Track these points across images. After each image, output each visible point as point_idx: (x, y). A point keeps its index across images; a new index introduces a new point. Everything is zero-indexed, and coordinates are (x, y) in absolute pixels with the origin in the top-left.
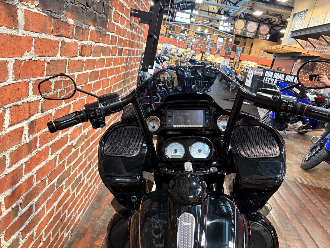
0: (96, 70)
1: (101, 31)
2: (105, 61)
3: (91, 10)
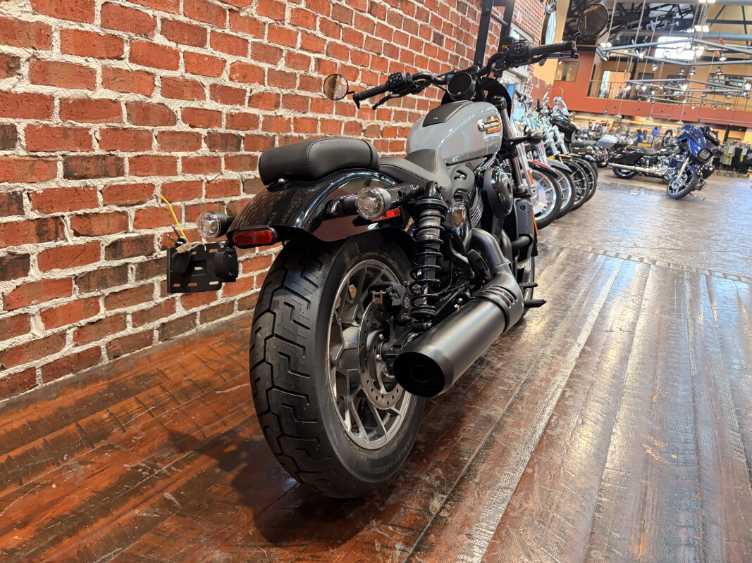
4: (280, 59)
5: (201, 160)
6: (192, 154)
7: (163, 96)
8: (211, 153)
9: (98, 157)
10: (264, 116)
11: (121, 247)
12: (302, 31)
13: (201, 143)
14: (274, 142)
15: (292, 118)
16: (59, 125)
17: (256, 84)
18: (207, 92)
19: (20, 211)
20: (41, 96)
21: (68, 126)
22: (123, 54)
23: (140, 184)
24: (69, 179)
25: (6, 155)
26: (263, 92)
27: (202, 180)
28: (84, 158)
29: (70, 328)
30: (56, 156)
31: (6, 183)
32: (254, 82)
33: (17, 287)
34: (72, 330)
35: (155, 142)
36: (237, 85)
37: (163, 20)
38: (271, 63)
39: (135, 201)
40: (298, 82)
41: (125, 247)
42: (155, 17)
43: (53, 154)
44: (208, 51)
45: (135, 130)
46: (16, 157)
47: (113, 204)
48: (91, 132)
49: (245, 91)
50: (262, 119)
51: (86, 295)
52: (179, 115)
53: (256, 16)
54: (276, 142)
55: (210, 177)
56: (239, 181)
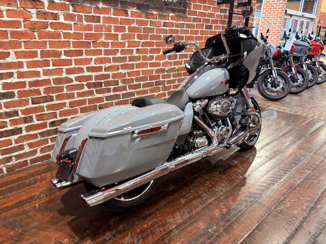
0: (179, 35)
1: (181, 15)
2: (189, 31)
3: (169, 7)
4: (118, 53)
5: (85, 92)
6: (81, 91)
7: (66, 74)
8: (89, 90)
9: (44, 97)
10: (112, 74)
11: (55, 123)
12: (128, 41)
13: (84, 87)
15: (126, 72)
16: (29, 89)
18: (85, 70)
19: (18, 115)
20: (22, 82)
21: (32, 89)
22: (50, 64)
23: (60, 103)
24: (34, 104)
25: (12, 100)
26: (111, 66)
27: (86, 99)
28: (38, 98)
29: (38, 148)
30: (28, 98)
31: (12, 108)
32: (106, 63)
33: (19, 137)
34: (39, 149)
35: (65, 89)
36: (98, 65)
37: (65, 51)
38: (113, 55)
39: (59, 108)
40: (128, 59)
41: (56, 123)
42: (61, 51)
43: (27, 98)
44: (84, 56)
45: (57, 87)
46: (15, 100)
47: (50, 110)
48: (40, 90)
49: (102, 67)
50: (111, 75)
51: (43, 138)
52: (74, 79)
53: (105, 41)
54: (120, 82)
55: (89, 97)
56: (103, 97)
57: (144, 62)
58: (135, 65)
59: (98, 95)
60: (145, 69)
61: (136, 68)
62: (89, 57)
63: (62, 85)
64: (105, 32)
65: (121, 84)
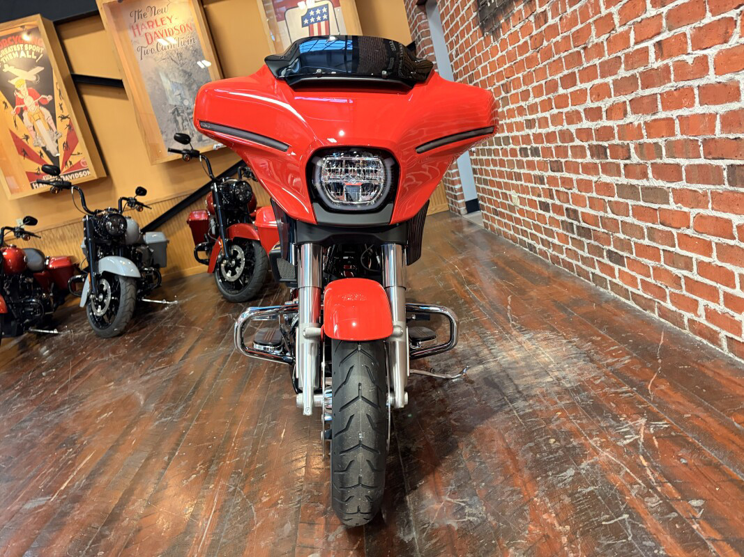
5: (589, 165)
6: (585, 161)
7: (567, 124)
8: (592, 160)
10: (618, 126)
11: (569, 212)
13: (587, 153)
14: (629, 149)
15: (642, 122)
17: (607, 99)
18: (583, 115)
22: (553, 105)
23: (569, 178)
27: (592, 181)
32: (604, 98)
35: (570, 152)
38: (613, 75)
39: (569, 187)
44: (579, 85)
49: (600, 108)
50: (616, 130)
52: (574, 134)
53: (596, 41)
54: (632, 150)
55: (594, 179)
56: (612, 184)
57: (681, 84)
58: (659, 96)
59: (605, 176)
60: (685, 112)
61: (664, 109)
62: (583, 86)
63: (566, 144)
64: (593, 17)
65: (636, 156)
